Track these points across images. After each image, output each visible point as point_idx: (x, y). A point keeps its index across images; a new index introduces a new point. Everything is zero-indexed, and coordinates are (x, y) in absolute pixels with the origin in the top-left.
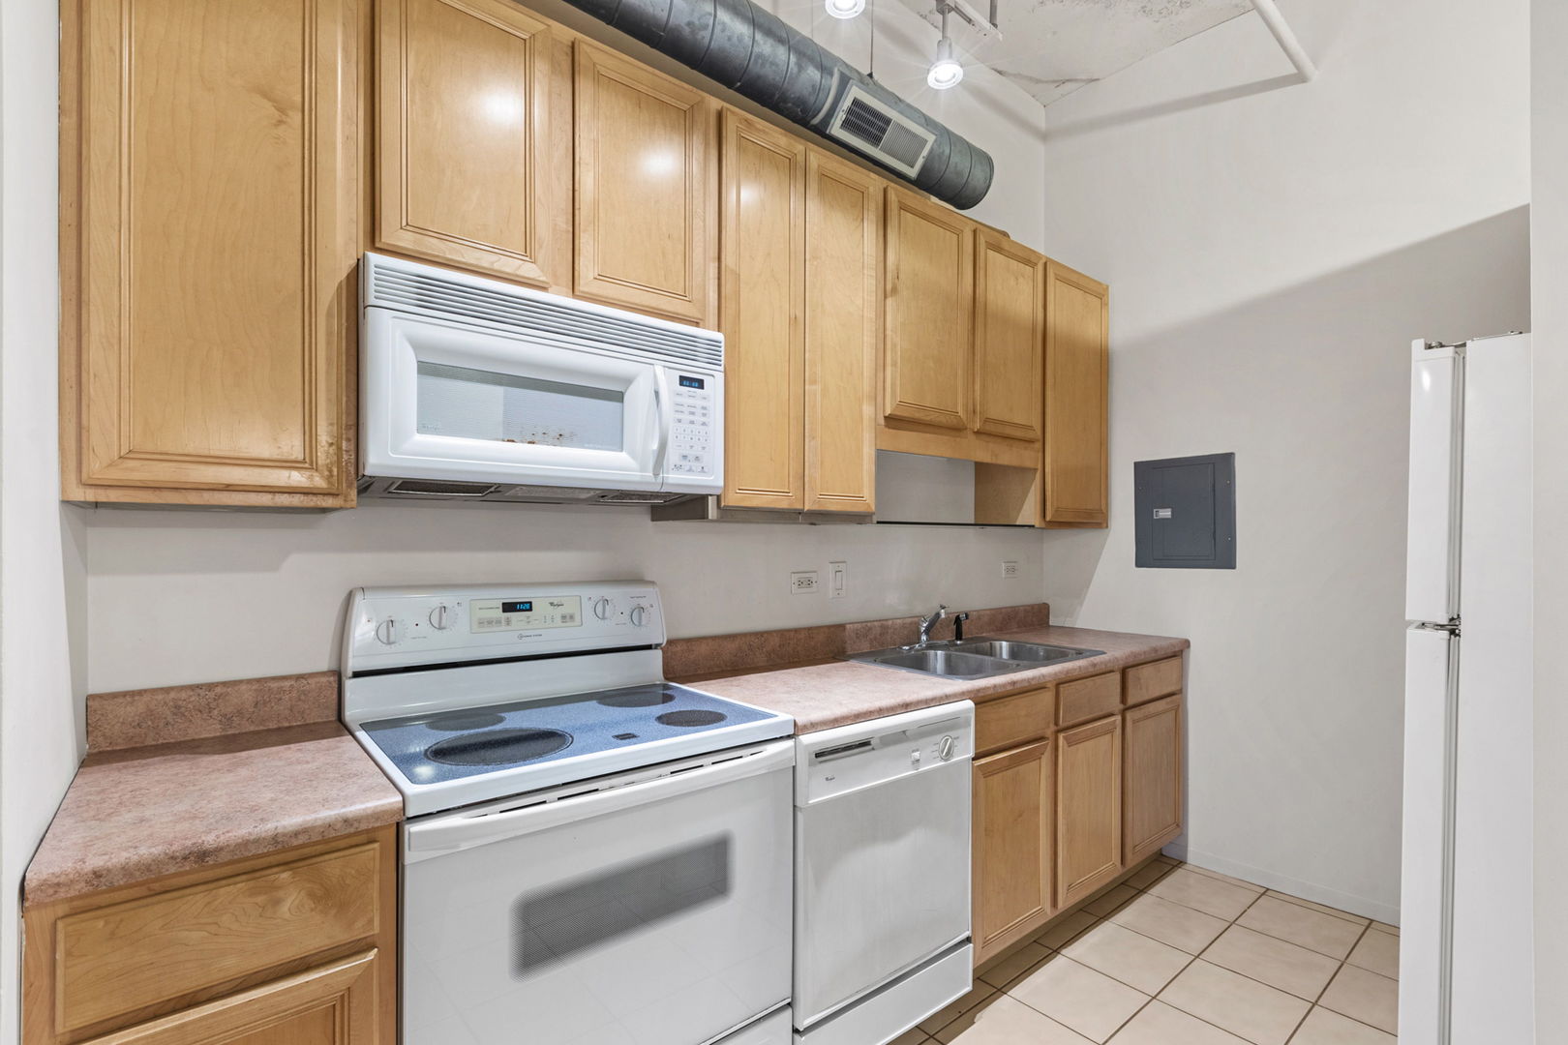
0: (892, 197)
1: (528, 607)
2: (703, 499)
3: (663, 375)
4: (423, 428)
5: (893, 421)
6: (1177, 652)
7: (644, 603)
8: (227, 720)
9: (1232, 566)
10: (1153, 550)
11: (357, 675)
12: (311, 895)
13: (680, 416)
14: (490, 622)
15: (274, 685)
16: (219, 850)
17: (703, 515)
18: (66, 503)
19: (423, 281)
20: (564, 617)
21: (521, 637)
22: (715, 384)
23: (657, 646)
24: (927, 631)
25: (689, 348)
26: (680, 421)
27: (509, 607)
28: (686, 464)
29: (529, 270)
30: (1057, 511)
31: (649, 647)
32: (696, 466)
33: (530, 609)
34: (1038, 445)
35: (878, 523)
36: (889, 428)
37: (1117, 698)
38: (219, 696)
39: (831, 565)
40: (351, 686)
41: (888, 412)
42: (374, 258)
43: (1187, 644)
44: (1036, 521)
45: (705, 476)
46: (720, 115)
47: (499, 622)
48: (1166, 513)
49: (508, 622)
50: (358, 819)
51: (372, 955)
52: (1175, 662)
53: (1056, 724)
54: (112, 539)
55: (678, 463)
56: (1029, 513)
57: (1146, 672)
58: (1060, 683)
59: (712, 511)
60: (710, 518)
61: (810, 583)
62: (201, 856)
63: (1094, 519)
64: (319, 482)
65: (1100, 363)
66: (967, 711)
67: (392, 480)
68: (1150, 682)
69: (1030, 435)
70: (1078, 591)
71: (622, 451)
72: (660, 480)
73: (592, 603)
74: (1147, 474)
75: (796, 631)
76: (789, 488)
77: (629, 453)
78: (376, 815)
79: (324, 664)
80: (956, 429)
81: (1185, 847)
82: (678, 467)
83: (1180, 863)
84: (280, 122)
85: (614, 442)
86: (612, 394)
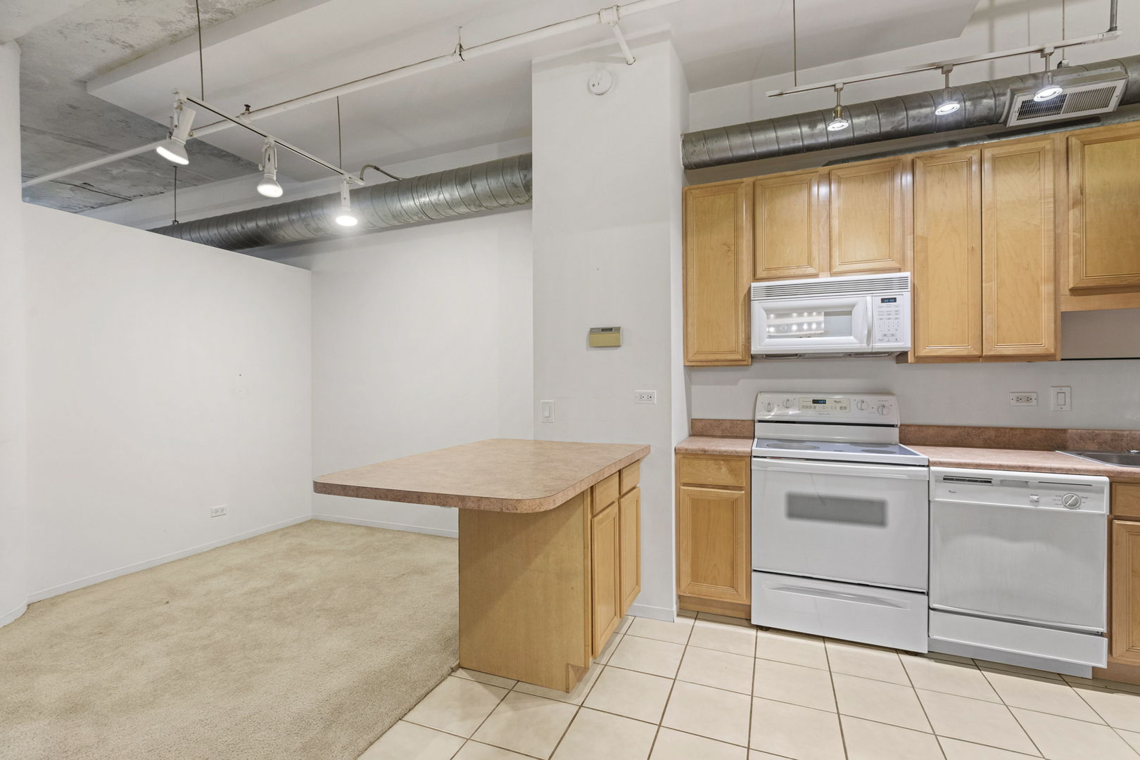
0: (1073, 141)
1: (824, 402)
3: (871, 300)
5: (1079, 291)
7: (885, 403)
8: (723, 431)
11: (760, 421)
12: (728, 469)
13: (881, 317)
14: (807, 407)
15: (736, 422)
16: (708, 451)
18: (685, 366)
19: (769, 288)
20: (841, 408)
21: (820, 414)
22: (905, 299)
23: (896, 426)
25: (883, 285)
26: (881, 319)
27: (815, 402)
28: (886, 338)
29: (810, 271)
31: (893, 426)
32: (894, 338)
33: (825, 403)
35: (1062, 360)
36: (1074, 296)
38: (721, 423)
39: (1052, 388)
40: (757, 424)
41: (1071, 286)
42: (754, 285)
45: (901, 344)
47: (811, 407)
49: (815, 407)
50: (739, 452)
51: (743, 492)
54: (696, 375)
55: (881, 338)
59: (911, 359)
60: (909, 362)
61: (1029, 399)
62: (705, 451)
64: (739, 357)
66: (1104, 483)
67: (762, 355)
71: (851, 335)
72: (870, 347)
73: (856, 402)
75: (1012, 429)
76: (968, 343)
77: (856, 337)
78: (744, 452)
79: (751, 418)
82: (881, 340)
84: (729, 250)
85: (848, 332)
86: (846, 313)
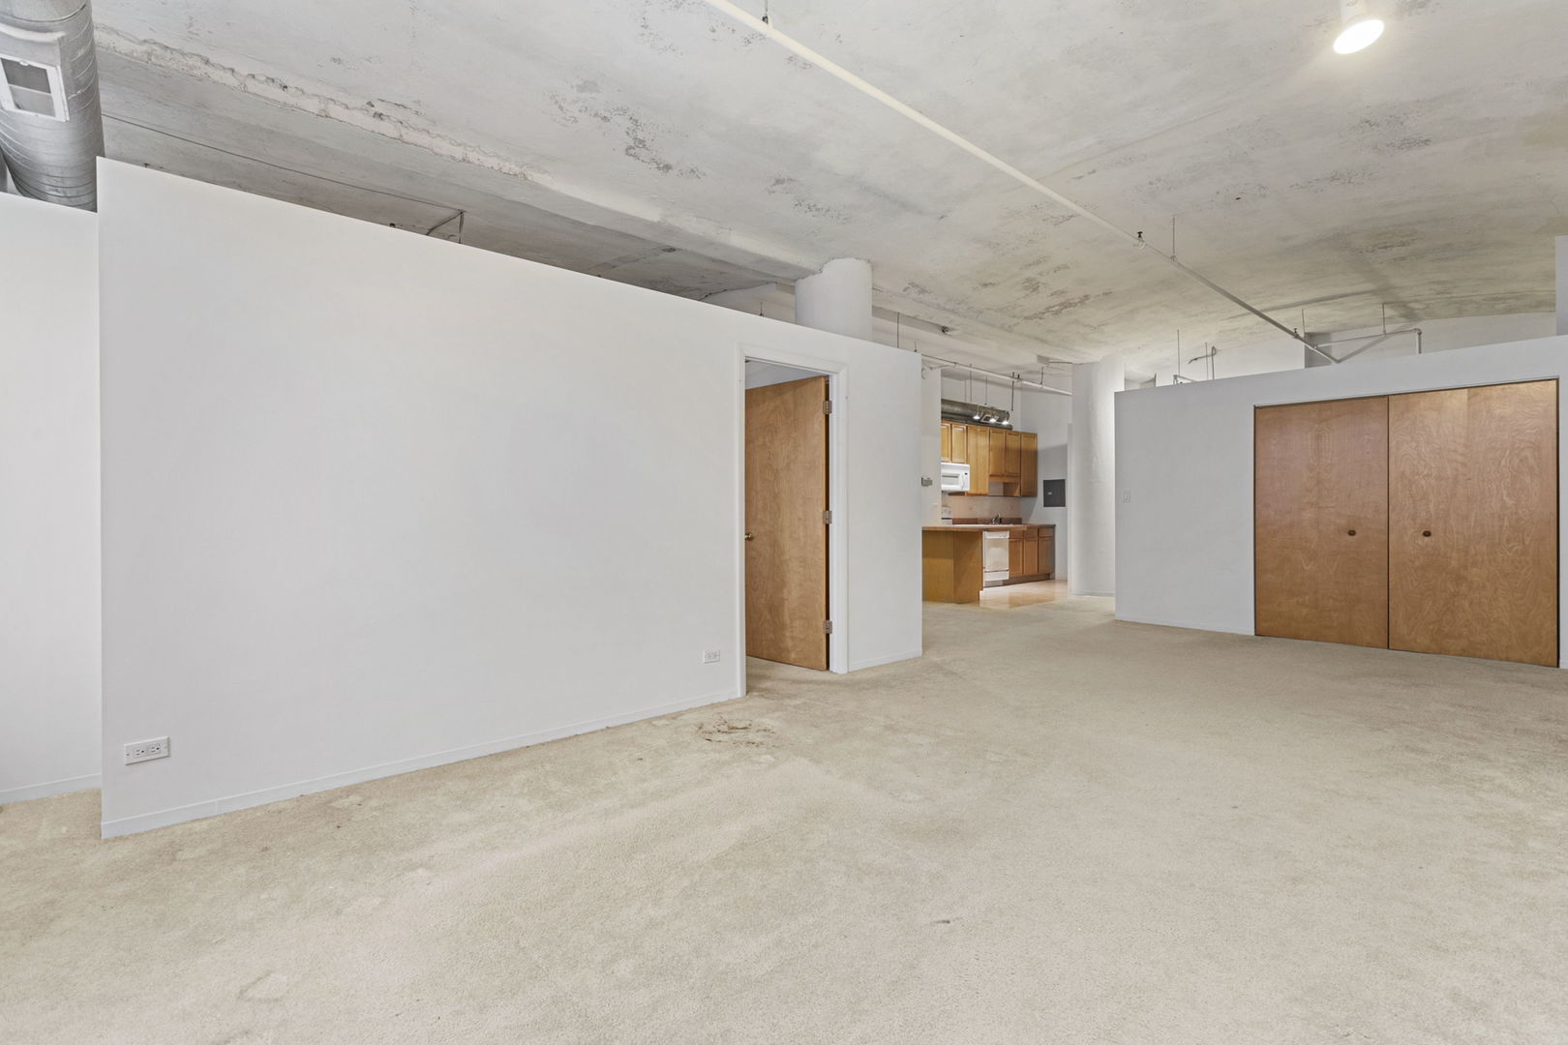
0: (991, 431)
2: (964, 492)
3: (962, 473)
4: (944, 484)
5: (991, 476)
6: (1053, 527)
9: (1065, 506)
10: (1048, 502)
17: (964, 495)
22: (969, 474)
24: (994, 521)
25: (965, 468)
30: (1024, 493)
34: (1020, 478)
37: (1037, 535)
43: (1055, 525)
44: (1020, 495)
45: (967, 489)
46: (967, 427)
48: (1050, 493)
52: (1052, 529)
53: (1023, 537)
56: (1017, 493)
57: (1046, 531)
58: (1025, 531)
59: (966, 495)
61: (971, 508)
63: (1033, 494)
65: (1035, 454)
68: (1045, 533)
69: (1018, 476)
70: (1030, 514)
74: (1046, 483)
75: (970, 519)
80: (1002, 476)
81: (1054, 576)
83: (1054, 579)
85: (957, 484)
86: (957, 477)
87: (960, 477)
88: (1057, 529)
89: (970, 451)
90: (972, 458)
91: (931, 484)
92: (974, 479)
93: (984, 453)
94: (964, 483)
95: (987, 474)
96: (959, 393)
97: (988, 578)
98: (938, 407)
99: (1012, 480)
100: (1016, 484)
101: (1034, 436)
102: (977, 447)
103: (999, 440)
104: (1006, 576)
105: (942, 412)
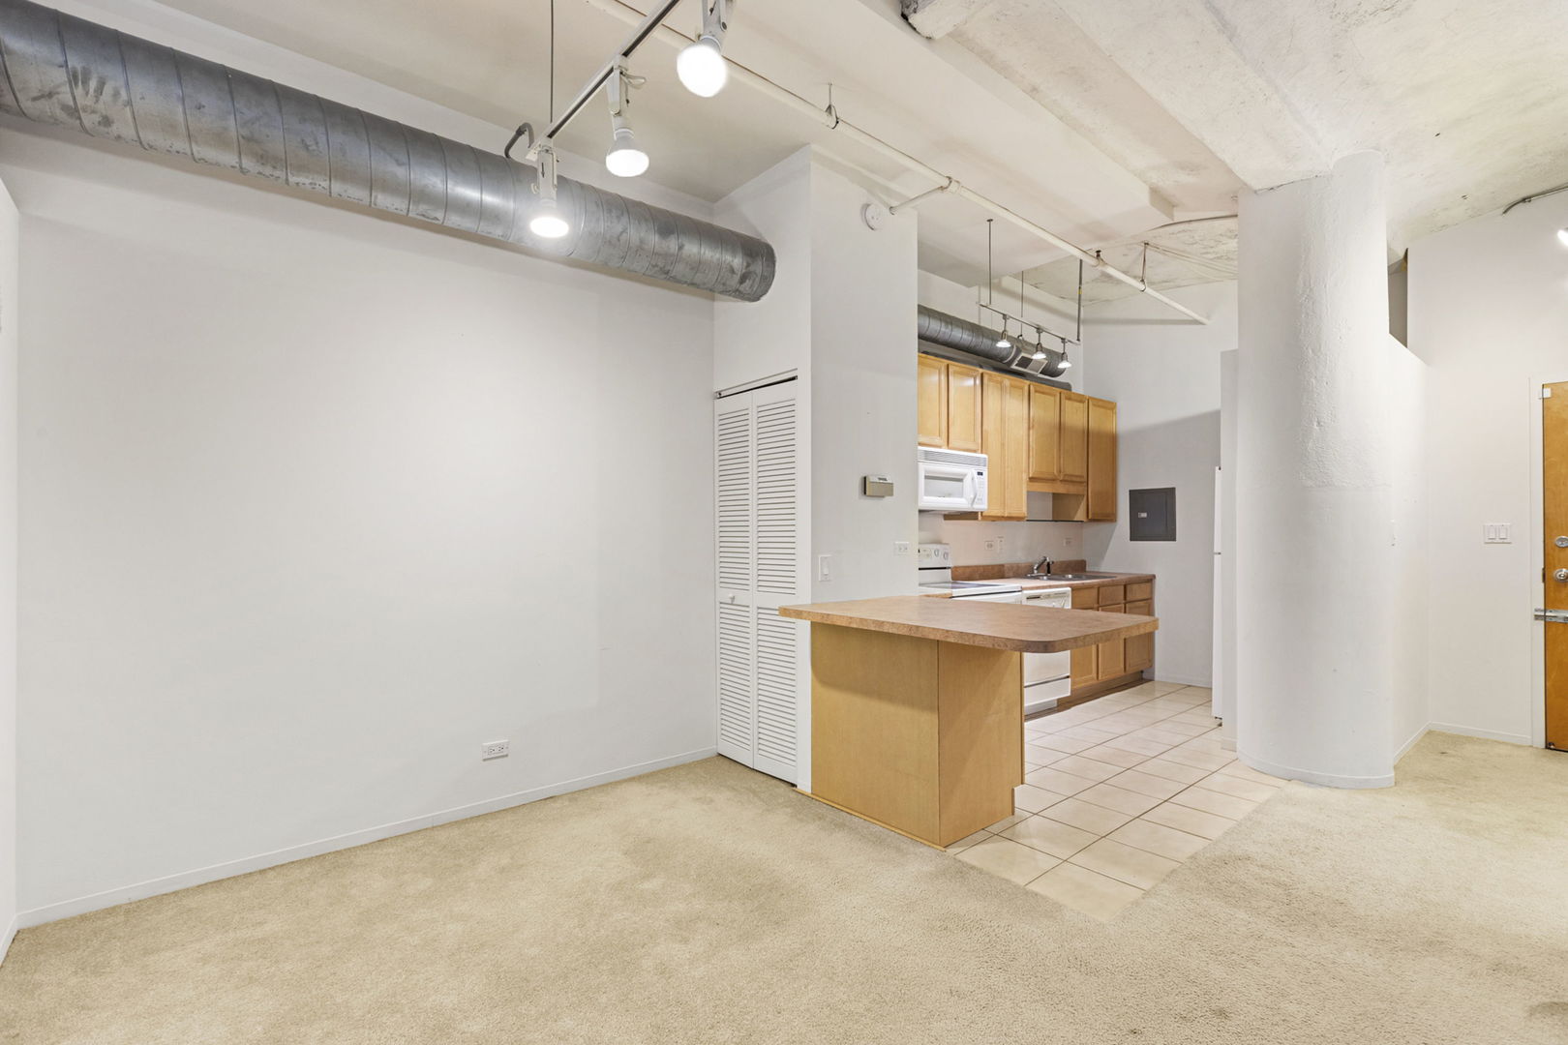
0: (1032, 388)
2: (976, 513)
3: (972, 471)
4: (926, 495)
5: (1032, 479)
6: (1150, 580)
7: (947, 551)
9: (1174, 540)
10: (1138, 533)
13: (977, 486)
17: (976, 519)
20: (927, 555)
22: (985, 474)
23: (949, 568)
24: (1037, 569)
25: (976, 462)
28: (976, 502)
29: (941, 444)
30: (1093, 514)
32: (982, 502)
34: (1085, 484)
36: (1030, 482)
37: (1122, 597)
39: (998, 539)
41: (1032, 476)
43: (1154, 576)
44: (1083, 518)
45: (981, 506)
46: (982, 375)
48: (1144, 515)
52: (1149, 584)
53: (1098, 603)
56: (1080, 515)
57: (1135, 587)
58: (1099, 587)
59: (980, 518)
61: (991, 546)
63: (1109, 517)
65: (1113, 440)
68: (1137, 592)
69: (1082, 480)
70: (1101, 555)
71: (963, 499)
72: (973, 507)
73: (934, 551)
74: (1136, 496)
75: (988, 566)
76: (1001, 508)
77: (966, 500)
80: (1053, 480)
81: (1153, 673)
82: (974, 503)
83: (1151, 680)
85: (961, 495)
86: (961, 480)
87: (967, 481)
88: (1158, 583)
89: (990, 425)
90: (993, 440)
91: (891, 494)
92: (998, 487)
93: (1018, 431)
94: (974, 492)
95: (1025, 477)
96: (962, 302)
97: (1032, 699)
98: (912, 324)
99: (1072, 489)
100: (1078, 497)
101: (1109, 406)
102: (1002, 420)
103: (1045, 407)
104: (1065, 690)
105: (921, 337)
